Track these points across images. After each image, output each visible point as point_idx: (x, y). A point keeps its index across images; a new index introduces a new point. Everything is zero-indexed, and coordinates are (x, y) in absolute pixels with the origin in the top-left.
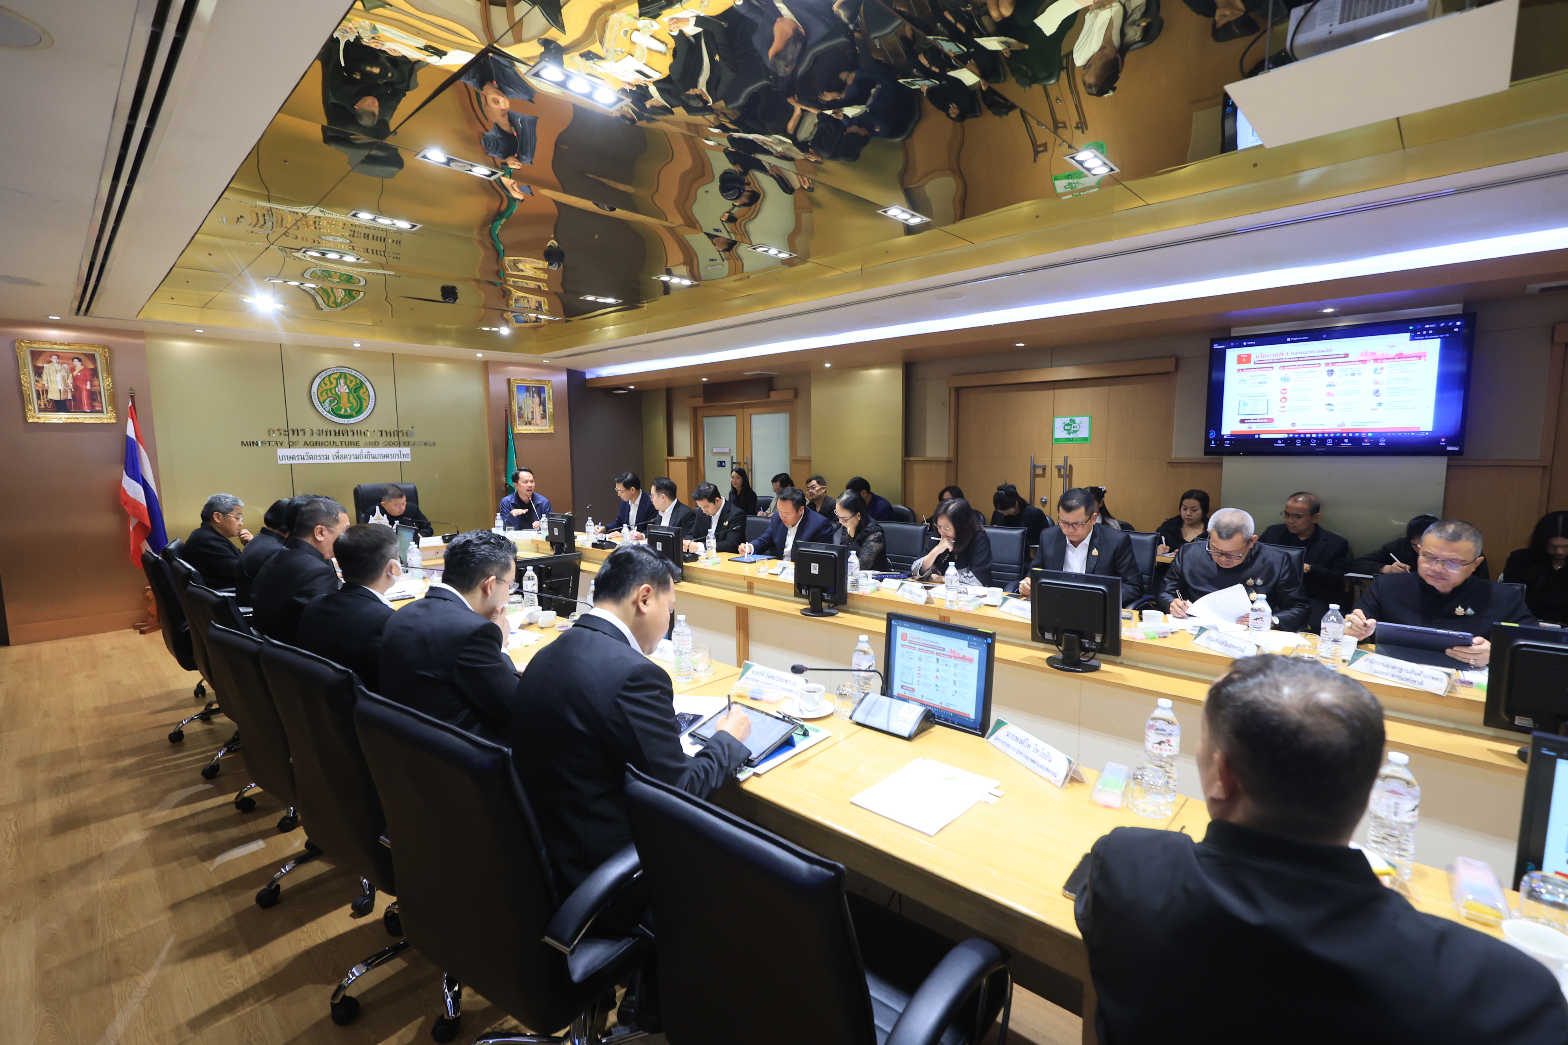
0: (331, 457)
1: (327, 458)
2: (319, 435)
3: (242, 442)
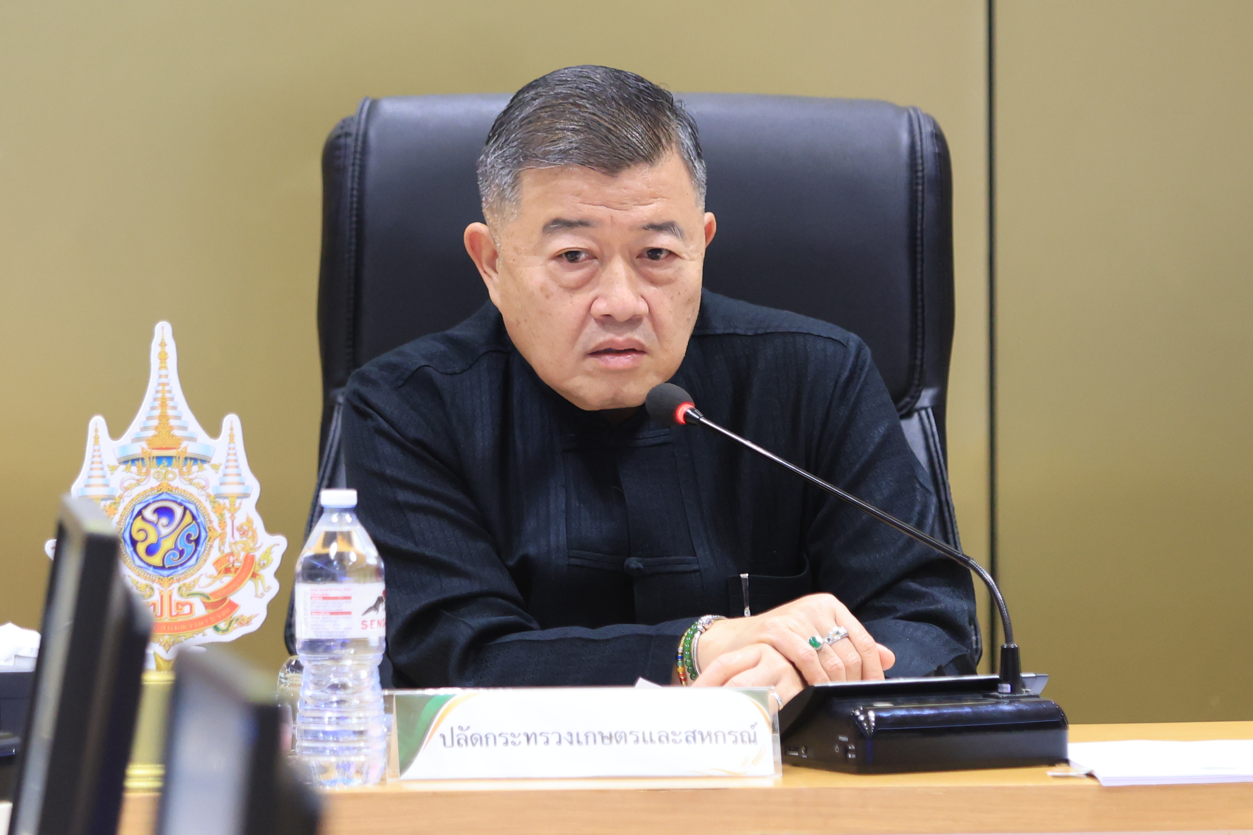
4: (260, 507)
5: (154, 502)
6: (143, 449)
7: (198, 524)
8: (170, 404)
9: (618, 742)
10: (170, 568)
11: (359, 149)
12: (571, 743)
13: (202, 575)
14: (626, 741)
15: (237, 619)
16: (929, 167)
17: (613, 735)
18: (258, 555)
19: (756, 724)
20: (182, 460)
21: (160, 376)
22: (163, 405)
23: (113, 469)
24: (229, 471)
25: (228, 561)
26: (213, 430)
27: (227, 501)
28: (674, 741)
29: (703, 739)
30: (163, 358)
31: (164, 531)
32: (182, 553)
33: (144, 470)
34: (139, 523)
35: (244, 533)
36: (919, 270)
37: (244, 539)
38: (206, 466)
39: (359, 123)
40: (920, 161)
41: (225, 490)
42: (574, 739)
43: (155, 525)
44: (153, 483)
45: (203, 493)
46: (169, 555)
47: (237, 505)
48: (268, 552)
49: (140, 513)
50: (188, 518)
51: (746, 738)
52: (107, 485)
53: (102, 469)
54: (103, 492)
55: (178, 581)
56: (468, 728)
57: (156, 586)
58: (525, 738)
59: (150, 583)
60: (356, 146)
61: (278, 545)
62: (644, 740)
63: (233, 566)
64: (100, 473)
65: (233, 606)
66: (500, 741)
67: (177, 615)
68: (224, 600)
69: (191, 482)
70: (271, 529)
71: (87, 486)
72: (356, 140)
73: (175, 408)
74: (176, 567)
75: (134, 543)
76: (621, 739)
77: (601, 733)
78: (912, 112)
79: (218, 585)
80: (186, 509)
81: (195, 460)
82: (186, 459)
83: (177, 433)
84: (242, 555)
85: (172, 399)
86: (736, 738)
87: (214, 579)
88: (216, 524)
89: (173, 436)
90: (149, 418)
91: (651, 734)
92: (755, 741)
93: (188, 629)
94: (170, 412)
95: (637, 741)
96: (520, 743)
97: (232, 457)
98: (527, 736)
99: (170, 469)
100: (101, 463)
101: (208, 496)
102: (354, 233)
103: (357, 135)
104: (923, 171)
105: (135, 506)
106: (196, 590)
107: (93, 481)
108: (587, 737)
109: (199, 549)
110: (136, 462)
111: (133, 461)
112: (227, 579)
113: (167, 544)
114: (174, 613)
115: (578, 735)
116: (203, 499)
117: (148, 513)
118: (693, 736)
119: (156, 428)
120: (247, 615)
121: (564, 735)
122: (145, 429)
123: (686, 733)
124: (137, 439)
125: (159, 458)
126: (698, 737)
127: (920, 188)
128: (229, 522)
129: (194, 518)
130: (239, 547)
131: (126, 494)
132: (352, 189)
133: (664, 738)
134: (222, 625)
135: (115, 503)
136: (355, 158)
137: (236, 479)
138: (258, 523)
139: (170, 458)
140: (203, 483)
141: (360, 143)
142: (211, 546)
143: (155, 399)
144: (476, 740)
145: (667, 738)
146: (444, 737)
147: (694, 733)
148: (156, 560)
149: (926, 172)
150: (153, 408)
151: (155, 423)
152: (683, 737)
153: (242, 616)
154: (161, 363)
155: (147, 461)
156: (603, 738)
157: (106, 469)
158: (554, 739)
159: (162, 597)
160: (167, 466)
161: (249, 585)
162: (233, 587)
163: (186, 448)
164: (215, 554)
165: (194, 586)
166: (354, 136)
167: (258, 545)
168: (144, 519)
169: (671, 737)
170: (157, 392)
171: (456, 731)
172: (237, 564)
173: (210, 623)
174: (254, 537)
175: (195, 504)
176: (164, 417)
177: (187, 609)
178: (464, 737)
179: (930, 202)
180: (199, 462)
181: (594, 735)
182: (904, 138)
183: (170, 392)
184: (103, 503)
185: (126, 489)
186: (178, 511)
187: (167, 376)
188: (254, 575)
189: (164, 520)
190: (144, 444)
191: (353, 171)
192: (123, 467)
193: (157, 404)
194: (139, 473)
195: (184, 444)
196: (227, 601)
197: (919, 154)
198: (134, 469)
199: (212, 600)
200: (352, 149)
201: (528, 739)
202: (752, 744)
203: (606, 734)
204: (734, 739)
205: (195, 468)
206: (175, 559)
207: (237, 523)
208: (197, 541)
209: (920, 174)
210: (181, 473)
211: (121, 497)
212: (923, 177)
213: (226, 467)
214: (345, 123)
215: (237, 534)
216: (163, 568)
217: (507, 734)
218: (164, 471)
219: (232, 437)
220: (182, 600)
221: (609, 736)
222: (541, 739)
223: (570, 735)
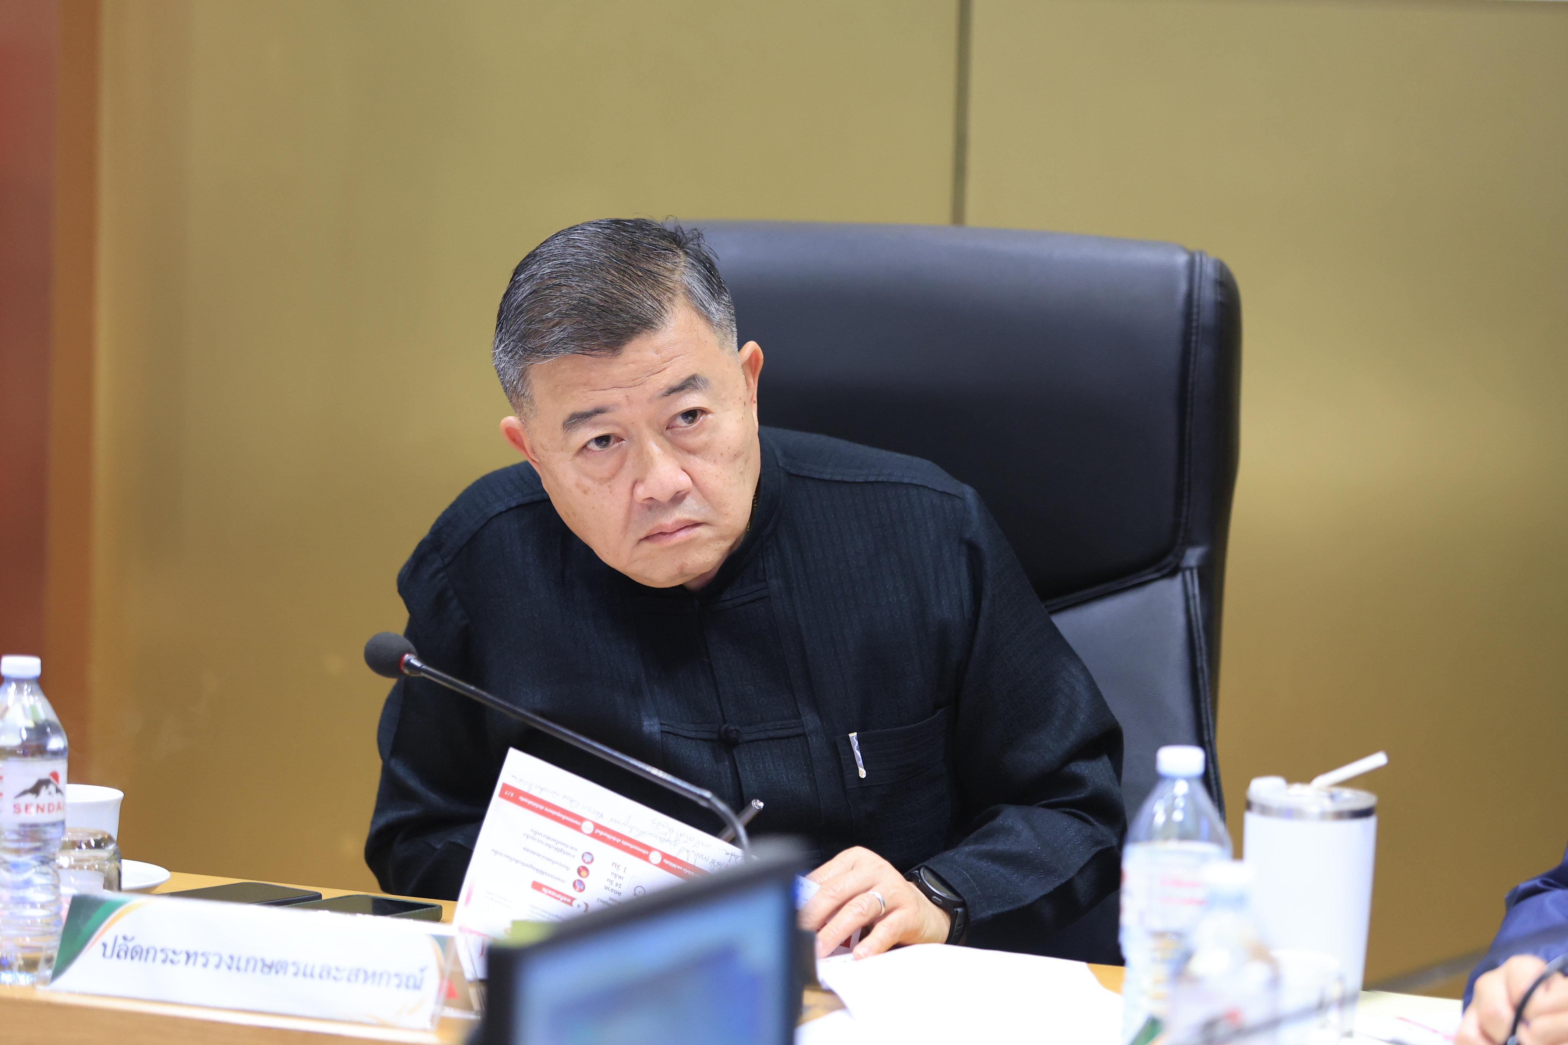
9: (277, 972)
12: (230, 968)
14: (286, 972)
17: (274, 964)
28: (335, 978)
29: (366, 979)
42: (233, 964)
51: (411, 984)
56: (133, 938)
58: (186, 957)
62: (304, 974)
76: (281, 969)
77: (263, 960)
86: (401, 981)
92: (420, 987)
95: (296, 974)
96: (178, 961)
98: (188, 955)
108: (248, 963)
115: (239, 959)
118: (357, 974)
121: (225, 958)
123: (350, 969)
126: (362, 976)
133: (327, 973)
144: (137, 953)
145: (329, 973)
146: (105, 945)
152: (345, 974)
156: (263, 966)
158: (213, 961)
169: (333, 973)
171: (120, 941)
178: (127, 948)
181: (256, 962)
201: (188, 959)
202: (417, 990)
203: (268, 962)
204: (398, 982)
217: (168, 950)
221: (270, 965)
222: (201, 960)
223: (232, 958)
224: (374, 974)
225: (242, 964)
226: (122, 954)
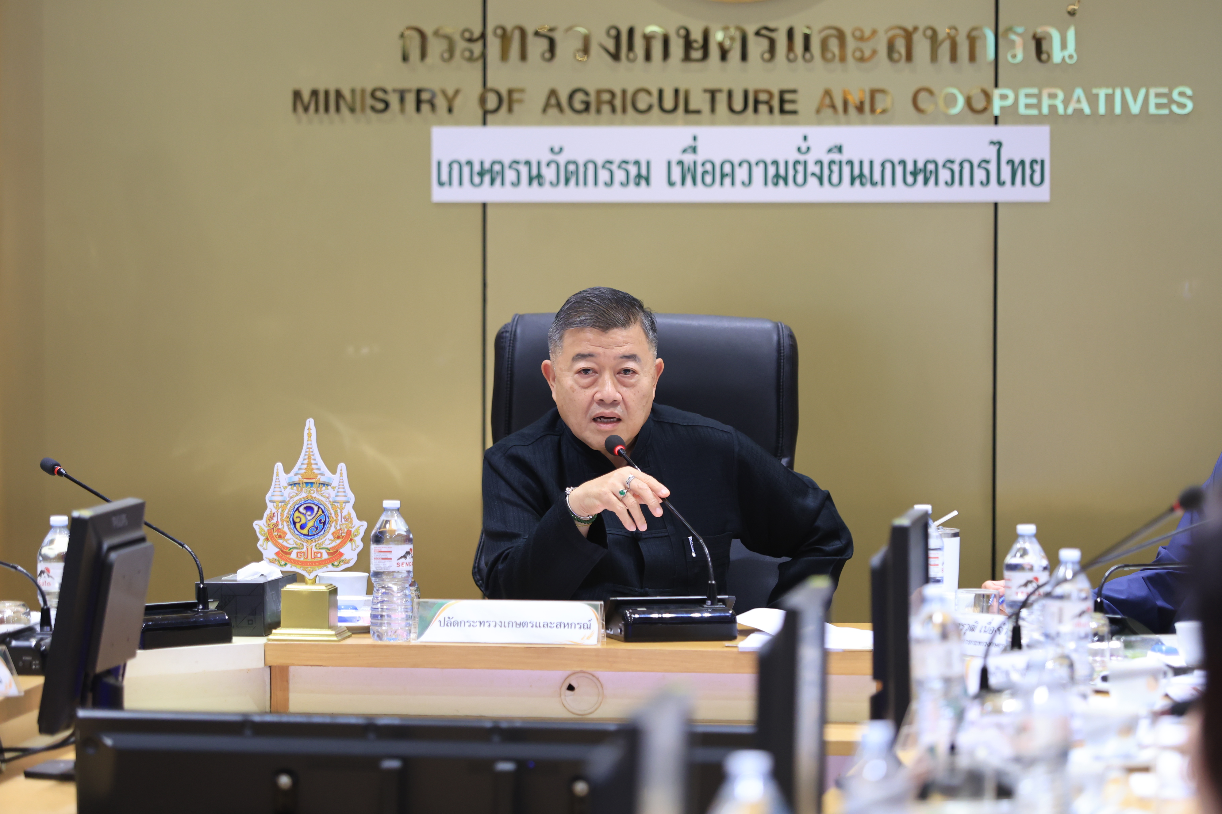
0: (658, 175)
1: (642, 179)
2: (616, 56)
3: (297, 95)
4: (354, 507)
5: (304, 504)
6: (299, 478)
7: (325, 515)
8: (313, 457)
9: (523, 627)
10: (311, 536)
11: (512, 339)
12: (501, 626)
13: (326, 539)
14: (527, 626)
15: (343, 561)
16: (786, 351)
17: (521, 624)
18: (353, 530)
19: (591, 620)
20: (317, 484)
21: (308, 444)
22: (309, 458)
23: (285, 488)
24: (340, 490)
25: (339, 533)
26: (334, 472)
27: (338, 504)
28: (551, 627)
29: (564, 627)
30: (309, 436)
31: (309, 518)
32: (317, 528)
33: (300, 489)
34: (297, 514)
35: (346, 520)
36: (781, 401)
37: (347, 522)
38: (329, 487)
39: (512, 326)
40: (782, 348)
41: (338, 499)
42: (502, 624)
43: (305, 515)
44: (304, 495)
45: (327, 500)
46: (311, 530)
47: (343, 506)
48: (358, 529)
49: (297, 509)
50: (320, 512)
51: (586, 627)
52: (282, 496)
53: (280, 488)
54: (280, 498)
55: (315, 542)
56: (453, 618)
57: (305, 544)
58: (479, 623)
59: (302, 542)
60: (511, 337)
61: (363, 526)
62: (536, 626)
63: (341, 535)
64: (279, 489)
65: (341, 554)
66: (467, 624)
67: (314, 558)
68: (338, 551)
69: (321, 495)
70: (360, 518)
71: (273, 496)
72: (511, 334)
73: (315, 460)
74: (314, 535)
75: (295, 523)
76: (525, 625)
77: (516, 622)
78: (779, 325)
79: (334, 544)
80: (319, 507)
81: (324, 484)
82: (320, 484)
83: (316, 471)
84: (346, 530)
85: (313, 455)
86: (581, 626)
87: (332, 541)
88: (333, 515)
89: (313, 473)
90: (303, 464)
91: (540, 623)
92: (590, 628)
93: (320, 565)
94: (313, 462)
95: (532, 626)
96: (476, 626)
97: (341, 484)
98: (480, 622)
99: (312, 488)
100: (279, 485)
101: (330, 502)
102: (509, 379)
103: (511, 331)
104: (784, 353)
105: (295, 505)
106: (324, 546)
107: (275, 493)
108: (509, 624)
109: (325, 527)
110: (296, 485)
111: (295, 484)
112: (338, 541)
113: (310, 524)
114: (313, 557)
115: (504, 622)
116: (327, 503)
117: (301, 509)
118: (560, 625)
119: (306, 469)
120: (348, 558)
121: (498, 623)
122: (300, 469)
123: (557, 623)
124: (296, 474)
125: (306, 483)
126: (563, 625)
127: (782, 361)
128: (340, 514)
129: (323, 512)
130: (344, 526)
131: (291, 500)
132: (508, 358)
133: (546, 625)
134: (336, 563)
135: (286, 504)
136: (510, 343)
137: (343, 494)
138: (354, 515)
139: (312, 483)
140: (327, 496)
141: (512, 336)
142: (331, 526)
143: (305, 455)
144: (456, 624)
145: (547, 625)
146: (440, 622)
147: (561, 623)
148: (305, 531)
149: (785, 353)
150: (304, 459)
151: (305, 466)
152: (555, 625)
153: (345, 559)
154: (308, 438)
155: (301, 484)
156: (516, 624)
157: (282, 488)
158: (493, 624)
159: (307, 549)
160: (311, 487)
161: (348, 545)
162: (342, 545)
163: (319, 479)
164: (333, 530)
165: (323, 544)
166: (510, 332)
167: (353, 526)
168: (299, 512)
169: (549, 625)
170: (306, 452)
171: (447, 619)
172: (343, 535)
173: (330, 562)
174: (351, 522)
175: (323, 505)
176: (309, 464)
177: (319, 555)
178: (450, 622)
179: (786, 368)
180: (326, 486)
181: (513, 623)
182: (775, 338)
183: (312, 452)
184: (280, 504)
185: (291, 498)
186: (316, 508)
187: (311, 444)
188: (351, 540)
189: (309, 513)
190: (300, 476)
191: (509, 349)
192: (290, 487)
193: (306, 457)
194: (297, 490)
195: (319, 477)
196: (338, 552)
197: (782, 345)
198: (295, 488)
199: (331, 551)
200: (509, 339)
201: (481, 624)
202: (588, 629)
203: (518, 622)
204: (580, 627)
205: (324, 488)
206: (314, 531)
207: (343, 515)
208: (324, 523)
209: (782, 354)
210: (317, 491)
211: (289, 501)
212: (784, 356)
213: (339, 488)
214: (506, 326)
215: (343, 520)
216: (308, 535)
217: (471, 621)
218: (309, 489)
219: (341, 474)
220: (317, 551)
221: (519, 623)
222: (487, 624)
223: (501, 622)
224: (568, 624)
225: (506, 624)
226: (449, 624)
